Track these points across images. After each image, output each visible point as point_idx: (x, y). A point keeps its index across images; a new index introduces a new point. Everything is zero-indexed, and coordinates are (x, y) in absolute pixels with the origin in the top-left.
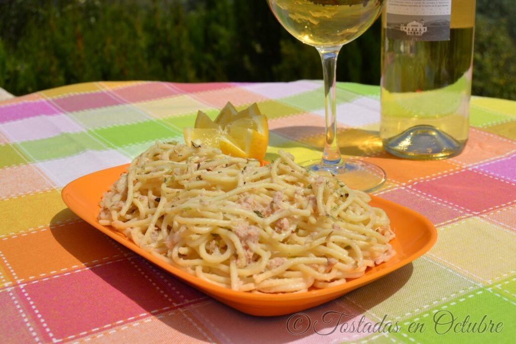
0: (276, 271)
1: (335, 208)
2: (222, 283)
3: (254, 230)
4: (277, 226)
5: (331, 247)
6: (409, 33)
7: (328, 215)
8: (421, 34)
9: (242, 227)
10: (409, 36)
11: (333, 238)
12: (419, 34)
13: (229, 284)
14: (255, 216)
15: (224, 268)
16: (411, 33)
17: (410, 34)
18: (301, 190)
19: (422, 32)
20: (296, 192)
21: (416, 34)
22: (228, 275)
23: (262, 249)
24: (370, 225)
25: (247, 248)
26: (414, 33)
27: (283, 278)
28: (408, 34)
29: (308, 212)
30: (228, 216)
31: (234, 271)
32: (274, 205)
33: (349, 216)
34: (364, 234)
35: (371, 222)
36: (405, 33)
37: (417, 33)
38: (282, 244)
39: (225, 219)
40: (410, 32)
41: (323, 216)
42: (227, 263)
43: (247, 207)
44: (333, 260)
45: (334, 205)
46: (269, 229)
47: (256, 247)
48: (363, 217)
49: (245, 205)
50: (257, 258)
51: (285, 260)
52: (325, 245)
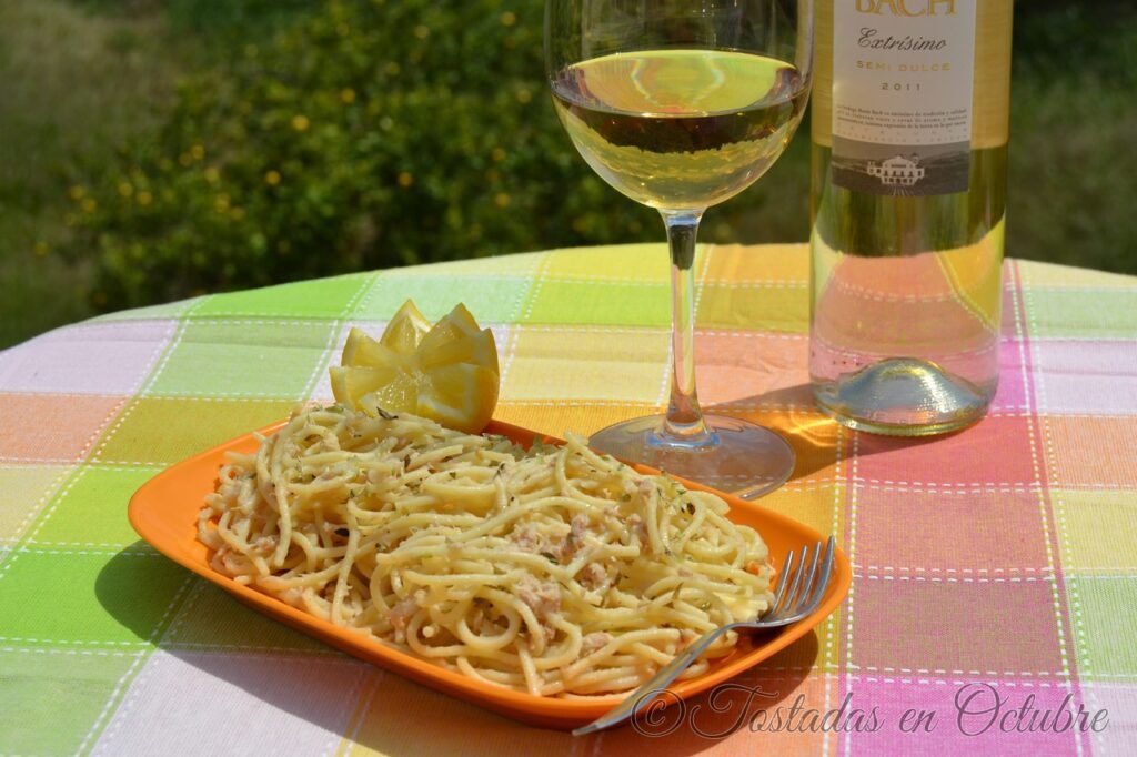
0: (597, 656)
1: (676, 537)
2: (506, 683)
3: (554, 592)
4: (586, 577)
5: (679, 610)
6: (886, 180)
7: (667, 552)
8: (913, 183)
9: (528, 585)
10: (886, 186)
11: (684, 592)
12: (908, 184)
13: (522, 684)
14: (544, 561)
15: (508, 658)
16: (891, 180)
17: (888, 183)
18: (614, 506)
19: (915, 179)
20: (606, 512)
21: (902, 183)
22: (517, 670)
23: (566, 619)
24: (736, 565)
25: (542, 621)
26: (898, 180)
27: (609, 667)
28: (883, 182)
29: (633, 549)
30: (502, 567)
31: (529, 664)
32: (575, 540)
33: (703, 548)
34: (730, 581)
35: (738, 558)
36: (879, 179)
37: (905, 181)
38: (599, 610)
39: (497, 572)
40: (889, 178)
41: (661, 554)
42: (511, 649)
43: (528, 547)
44: (689, 632)
45: (675, 530)
46: (576, 586)
47: (558, 619)
48: (724, 549)
49: (523, 543)
50: (559, 637)
51: (609, 637)
52: (670, 605)
